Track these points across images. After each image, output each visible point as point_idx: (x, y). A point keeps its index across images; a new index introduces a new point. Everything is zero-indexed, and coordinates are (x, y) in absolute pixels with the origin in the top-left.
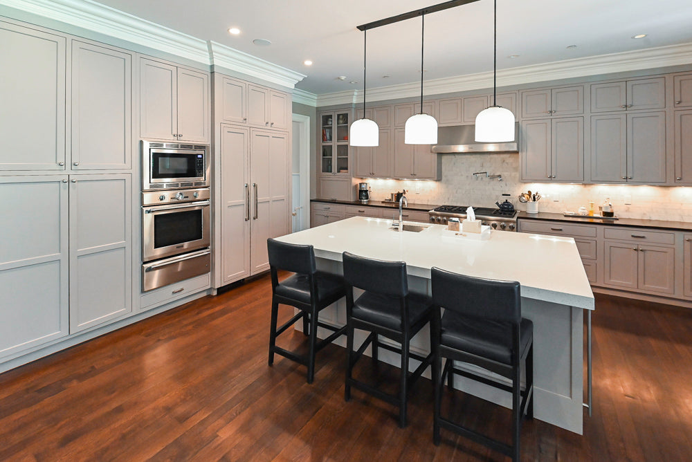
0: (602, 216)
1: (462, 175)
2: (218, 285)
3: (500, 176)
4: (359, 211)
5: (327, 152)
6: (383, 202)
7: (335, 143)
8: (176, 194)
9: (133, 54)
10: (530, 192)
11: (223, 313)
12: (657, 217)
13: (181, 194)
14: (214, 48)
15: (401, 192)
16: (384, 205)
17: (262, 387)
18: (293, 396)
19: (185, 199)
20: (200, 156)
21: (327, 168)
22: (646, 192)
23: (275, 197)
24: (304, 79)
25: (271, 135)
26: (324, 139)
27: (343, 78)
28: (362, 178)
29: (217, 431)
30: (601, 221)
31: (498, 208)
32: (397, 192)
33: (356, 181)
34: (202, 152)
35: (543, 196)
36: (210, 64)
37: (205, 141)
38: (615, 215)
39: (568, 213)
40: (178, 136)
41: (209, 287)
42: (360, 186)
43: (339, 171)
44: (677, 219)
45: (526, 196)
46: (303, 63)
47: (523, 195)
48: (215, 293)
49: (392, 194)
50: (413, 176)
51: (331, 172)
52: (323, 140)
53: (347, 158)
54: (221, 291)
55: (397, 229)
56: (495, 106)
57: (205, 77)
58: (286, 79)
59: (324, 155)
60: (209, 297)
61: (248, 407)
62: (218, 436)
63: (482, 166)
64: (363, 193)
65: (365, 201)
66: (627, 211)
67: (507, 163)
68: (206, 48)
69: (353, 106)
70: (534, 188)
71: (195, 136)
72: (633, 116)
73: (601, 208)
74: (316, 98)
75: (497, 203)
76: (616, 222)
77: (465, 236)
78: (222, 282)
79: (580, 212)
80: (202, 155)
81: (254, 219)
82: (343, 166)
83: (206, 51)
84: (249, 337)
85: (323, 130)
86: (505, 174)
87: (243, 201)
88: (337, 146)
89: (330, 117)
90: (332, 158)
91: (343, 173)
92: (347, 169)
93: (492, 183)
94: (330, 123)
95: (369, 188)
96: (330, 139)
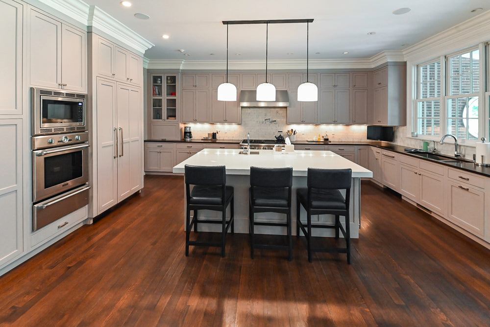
0: (323, 141)
1: (254, 121)
2: (95, 215)
3: (275, 121)
4: (188, 147)
5: (157, 103)
6: (202, 140)
7: (164, 98)
8: (61, 137)
9: (25, 4)
10: (292, 130)
11: (114, 234)
12: (344, 140)
13: (66, 137)
14: (96, 12)
16: (203, 141)
17: (193, 269)
18: (219, 267)
19: (70, 142)
20: (80, 104)
21: (158, 115)
22: (340, 128)
23: (133, 138)
24: (153, 47)
25: (130, 89)
26: (154, 94)
27: (183, 51)
28: (184, 124)
29: (186, 303)
30: (322, 143)
31: (276, 139)
32: (212, 133)
33: (182, 126)
34: (82, 101)
35: (297, 132)
36: (87, 25)
37: (84, 91)
38: (329, 140)
39: (309, 140)
40: (62, 85)
41: (86, 218)
42: (186, 129)
43: (167, 119)
44: (351, 140)
45: (290, 132)
46: (162, 36)
47: (289, 131)
48: (91, 222)
49: (209, 134)
50: (224, 121)
51: (161, 119)
53: (176, 109)
54: (97, 220)
55: (247, 153)
56: (308, 82)
57: (83, 35)
58: (140, 45)
59: (154, 106)
60: (86, 226)
61: (194, 283)
62: (189, 306)
63: (266, 115)
64: (187, 134)
65: (188, 139)
66: (333, 137)
67: (279, 114)
68: (87, 10)
69: (180, 71)
70: (294, 127)
71: (75, 86)
72: (338, 91)
73: (323, 137)
74: (148, 62)
75: (276, 137)
76: (329, 143)
77: (287, 153)
78: (98, 211)
79: (314, 139)
80: (82, 103)
81: (120, 156)
82: (172, 114)
83: (87, 14)
84: (154, 244)
85: (153, 88)
86: (278, 120)
87: (112, 142)
88: (167, 99)
89: (161, 77)
90: (161, 109)
91: (171, 120)
92: (175, 116)
93: (271, 125)
94: (159, 82)
95: (192, 131)
96: (160, 94)
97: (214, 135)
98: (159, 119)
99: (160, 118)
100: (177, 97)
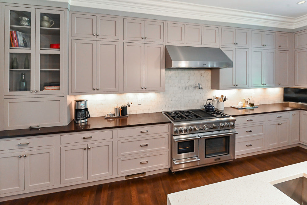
4: (84, 138)
7: (36, 51)
10: (222, 97)
15: (126, 105)
26: (13, 45)
33: (71, 100)
38: (255, 105)
43: (42, 89)
49: (116, 109)
50: (144, 90)
51: (29, 90)
52: (11, 45)
53: (59, 71)
59: (12, 67)
64: (80, 112)
67: (204, 77)
69: (69, 8)
75: (205, 106)
79: (240, 105)
85: (11, 32)
88: (41, 55)
89: (28, 15)
90: (30, 71)
91: (50, 91)
92: (58, 85)
93: (195, 91)
94: (26, 23)
95: (89, 106)
96: (26, 45)
97: (124, 110)
98: (26, 90)
99: (27, 88)
100: (63, 52)
